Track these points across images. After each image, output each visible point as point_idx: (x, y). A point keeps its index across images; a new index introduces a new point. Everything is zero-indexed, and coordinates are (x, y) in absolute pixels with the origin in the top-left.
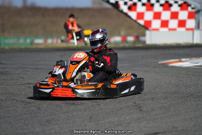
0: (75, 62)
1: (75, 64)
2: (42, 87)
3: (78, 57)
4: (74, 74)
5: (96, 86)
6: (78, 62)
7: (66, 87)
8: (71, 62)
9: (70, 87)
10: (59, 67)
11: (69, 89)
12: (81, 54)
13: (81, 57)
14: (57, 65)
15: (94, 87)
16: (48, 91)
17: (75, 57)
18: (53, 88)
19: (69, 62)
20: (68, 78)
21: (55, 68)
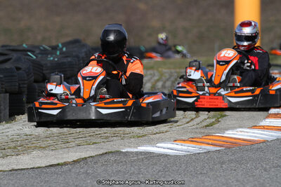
0: (223, 62)
1: (223, 65)
2: (181, 95)
3: (226, 55)
4: (224, 78)
5: (252, 91)
6: (228, 63)
7: (215, 94)
8: (218, 62)
9: (220, 95)
10: (194, 68)
11: (219, 97)
12: (229, 52)
13: (231, 55)
14: (191, 66)
15: (250, 94)
16: (191, 100)
17: (222, 55)
18: (198, 97)
19: (215, 62)
20: (217, 82)
21: (189, 70)
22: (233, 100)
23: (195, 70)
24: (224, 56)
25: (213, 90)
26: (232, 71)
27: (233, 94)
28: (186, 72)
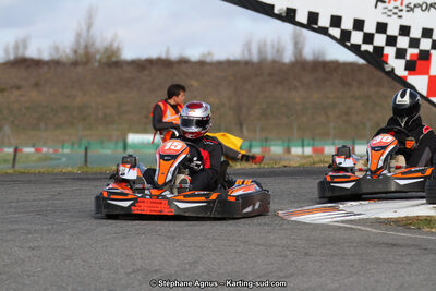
0: (168, 156)
1: (169, 160)
2: (112, 197)
3: (173, 148)
4: (170, 177)
5: (207, 196)
6: (174, 157)
7: (158, 197)
8: (162, 157)
9: (164, 197)
11: (163, 201)
12: (175, 143)
13: (178, 148)
14: (124, 163)
15: (204, 199)
16: (126, 204)
17: (167, 148)
18: (136, 200)
19: (158, 156)
20: (160, 183)
21: (121, 168)
22: (182, 205)
23: (131, 168)
24: (170, 149)
25: (155, 192)
26: (179, 170)
27: (182, 198)
28: (118, 171)
